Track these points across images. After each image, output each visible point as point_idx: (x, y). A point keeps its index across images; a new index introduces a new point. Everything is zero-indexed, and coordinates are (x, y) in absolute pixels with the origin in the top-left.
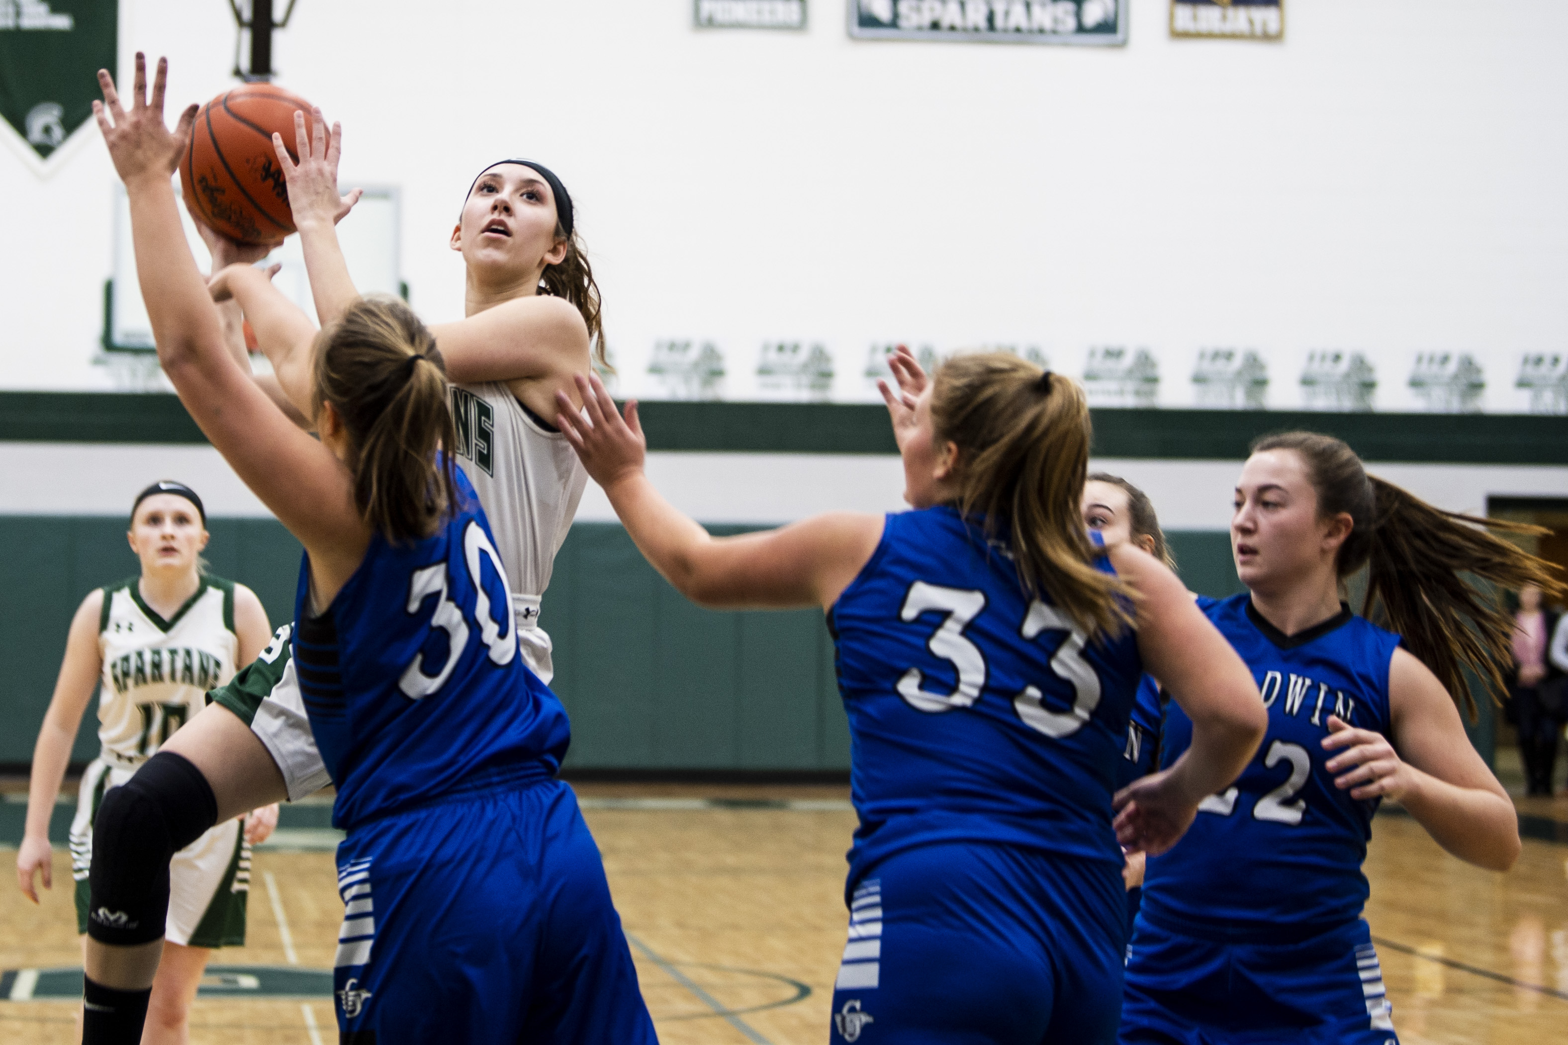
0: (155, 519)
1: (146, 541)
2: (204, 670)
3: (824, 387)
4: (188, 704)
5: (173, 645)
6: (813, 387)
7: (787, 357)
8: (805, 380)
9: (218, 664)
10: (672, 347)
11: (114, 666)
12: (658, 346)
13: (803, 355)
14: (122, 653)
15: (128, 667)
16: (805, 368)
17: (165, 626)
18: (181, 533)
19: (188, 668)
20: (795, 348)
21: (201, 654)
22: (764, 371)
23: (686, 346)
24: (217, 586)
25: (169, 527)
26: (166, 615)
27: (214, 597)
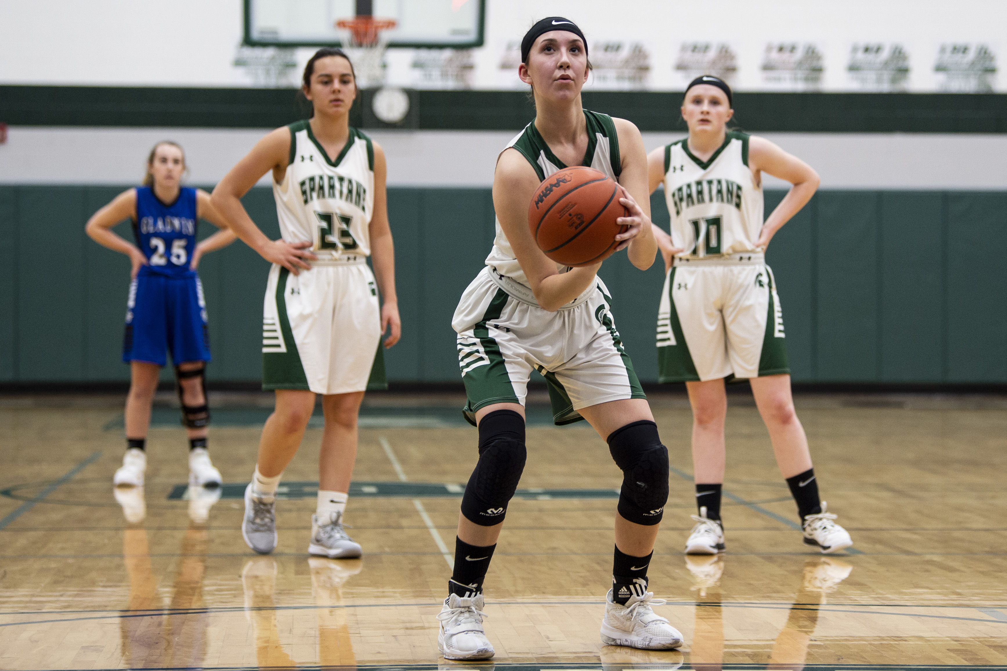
0: (698, 101)
1: (691, 114)
2: (730, 192)
3: (816, 79)
4: (721, 216)
5: (709, 177)
6: (807, 79)
7: (786, 56)
8: (800, 74)
9: (739, 188)
10: (695, 49)
11: (674, 195)
12: (684, 48)
13: (799, 54)
14: (678, 186)
15: (682, 194)
16: (800, 64)
17: (704, 166)
18: (714, 110)
19: (720, 192)
20: (793, 49)
21: (727, 182)
22: (767, 67)
23: (706, 48)
24: (738, 138)
25: (706, 107)
26: (705, 158)
27: (736, 145)
